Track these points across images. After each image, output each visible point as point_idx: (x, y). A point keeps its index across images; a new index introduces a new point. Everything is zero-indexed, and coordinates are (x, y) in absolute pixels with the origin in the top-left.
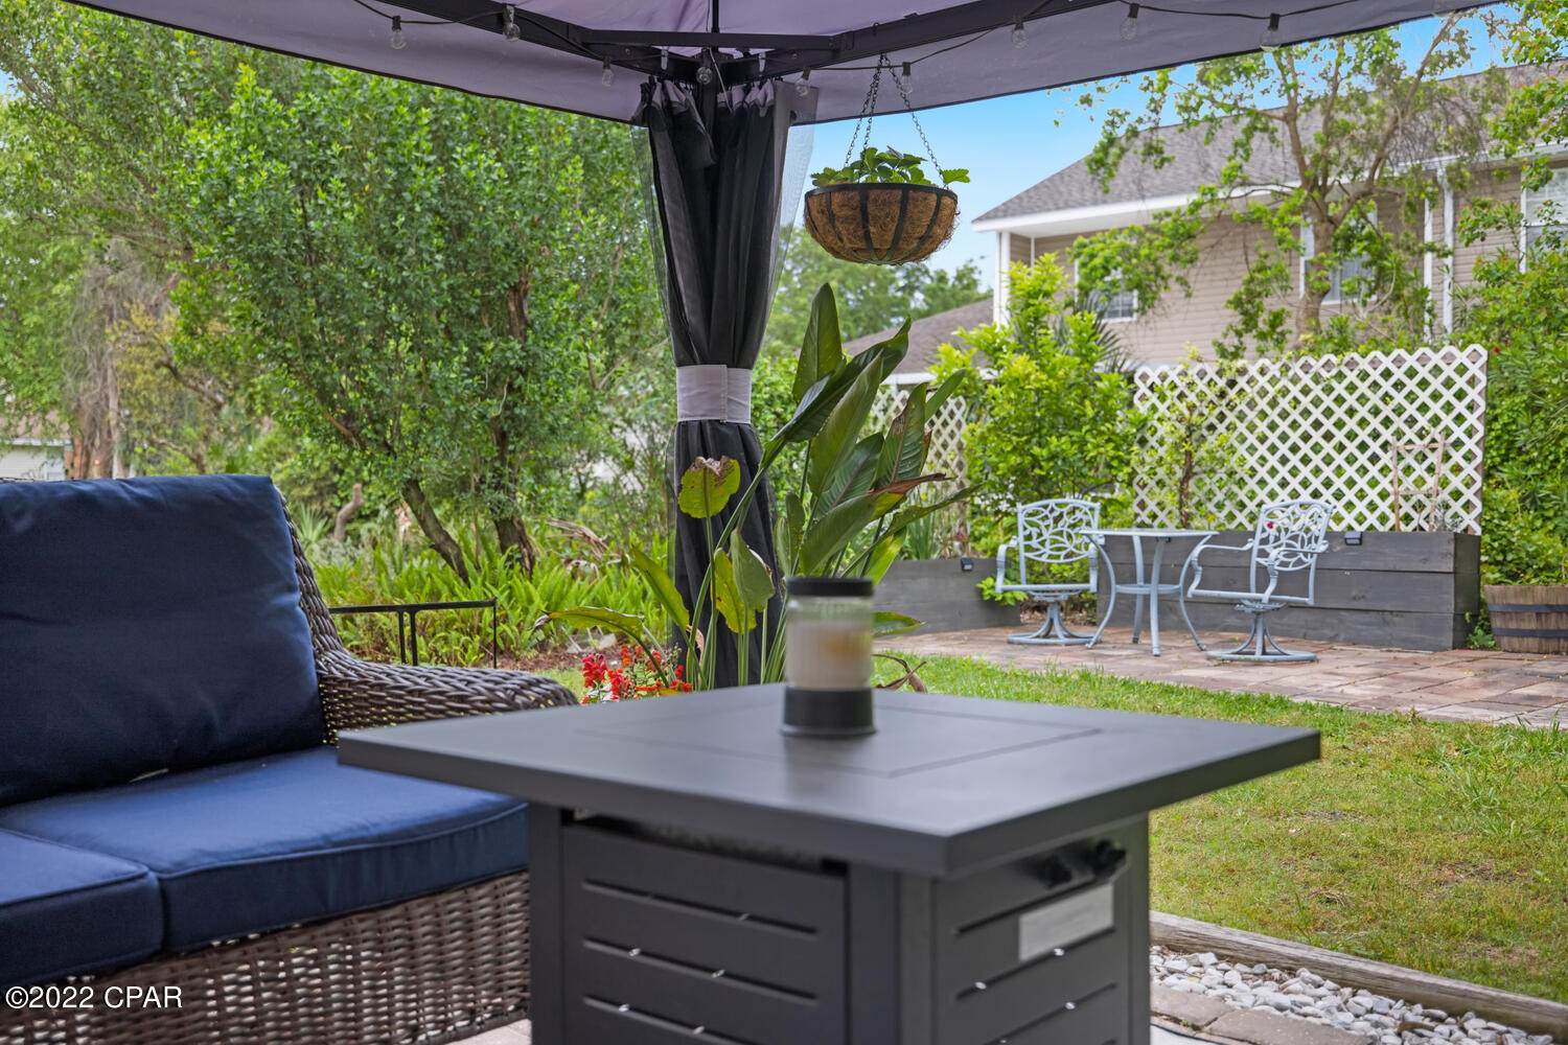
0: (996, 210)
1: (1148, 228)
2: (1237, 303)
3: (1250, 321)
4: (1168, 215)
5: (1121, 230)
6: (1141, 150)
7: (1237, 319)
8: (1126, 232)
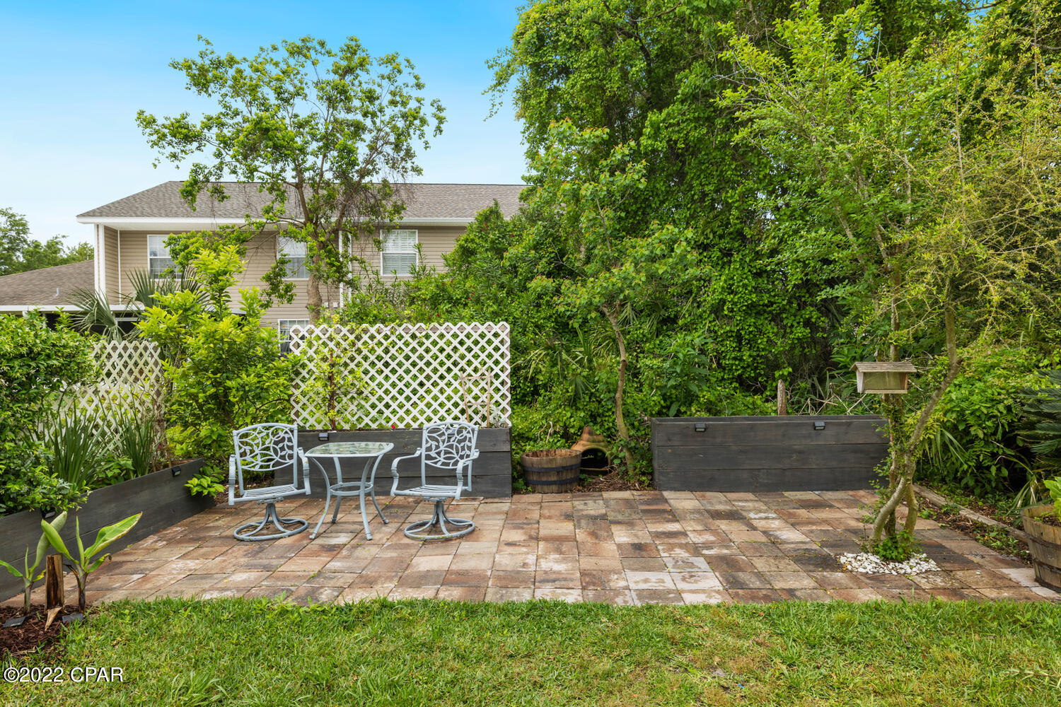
0: (94, 211)
1: (215, 234)
2: (268, 278)
3: (275, 288)
4: (228, 227)
5: (197, 232)
6: (211, 189)
7: (266, 286)
8: (199, 234)
